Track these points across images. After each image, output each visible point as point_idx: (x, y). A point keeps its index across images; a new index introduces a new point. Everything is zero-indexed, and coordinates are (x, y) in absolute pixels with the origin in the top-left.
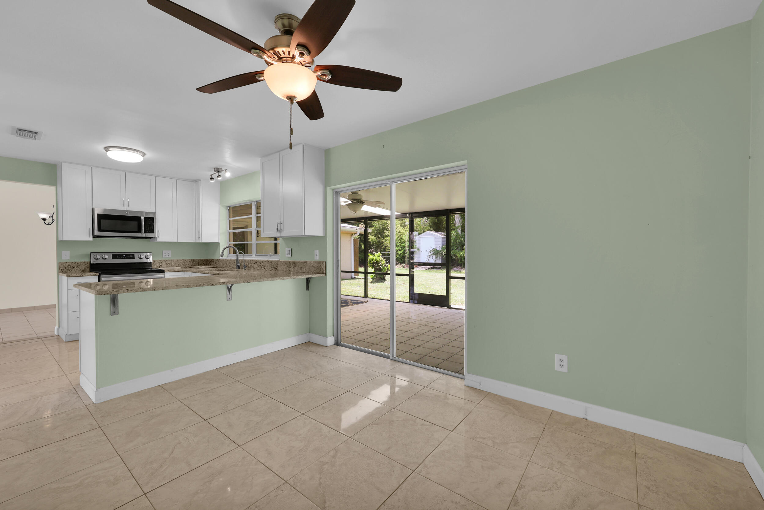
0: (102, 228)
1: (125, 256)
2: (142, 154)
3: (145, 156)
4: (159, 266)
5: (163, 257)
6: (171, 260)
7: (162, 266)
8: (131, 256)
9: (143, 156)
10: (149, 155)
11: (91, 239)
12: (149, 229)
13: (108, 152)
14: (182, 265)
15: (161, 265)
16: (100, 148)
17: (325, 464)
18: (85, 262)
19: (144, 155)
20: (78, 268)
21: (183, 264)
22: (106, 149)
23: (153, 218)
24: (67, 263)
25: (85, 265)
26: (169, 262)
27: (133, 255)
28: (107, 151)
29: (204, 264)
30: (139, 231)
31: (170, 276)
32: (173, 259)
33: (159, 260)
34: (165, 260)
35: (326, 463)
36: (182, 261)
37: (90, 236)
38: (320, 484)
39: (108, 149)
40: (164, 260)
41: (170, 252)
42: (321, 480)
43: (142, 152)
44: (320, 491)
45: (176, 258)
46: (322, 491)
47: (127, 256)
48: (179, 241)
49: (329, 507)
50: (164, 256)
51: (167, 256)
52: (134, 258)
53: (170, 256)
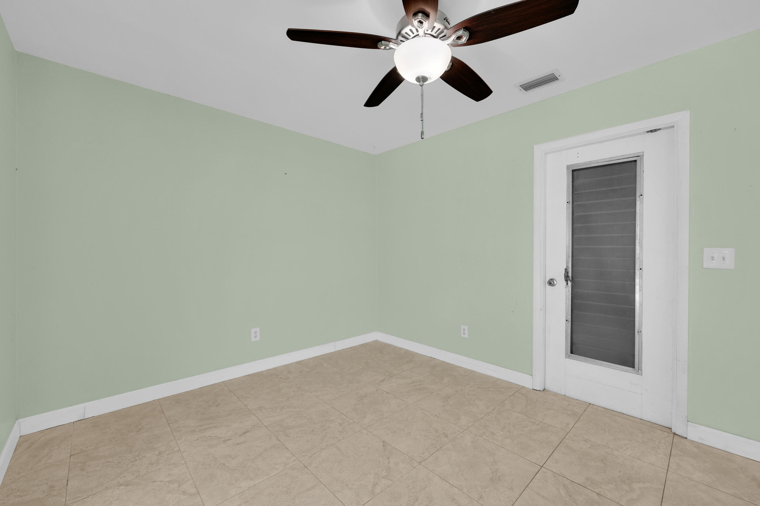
17: (385, 476)
35: (384, 478)
38: (388, 458)
42: (388, 461)
44: (388, 453)
46: (387, 453)
49: (380, 443)
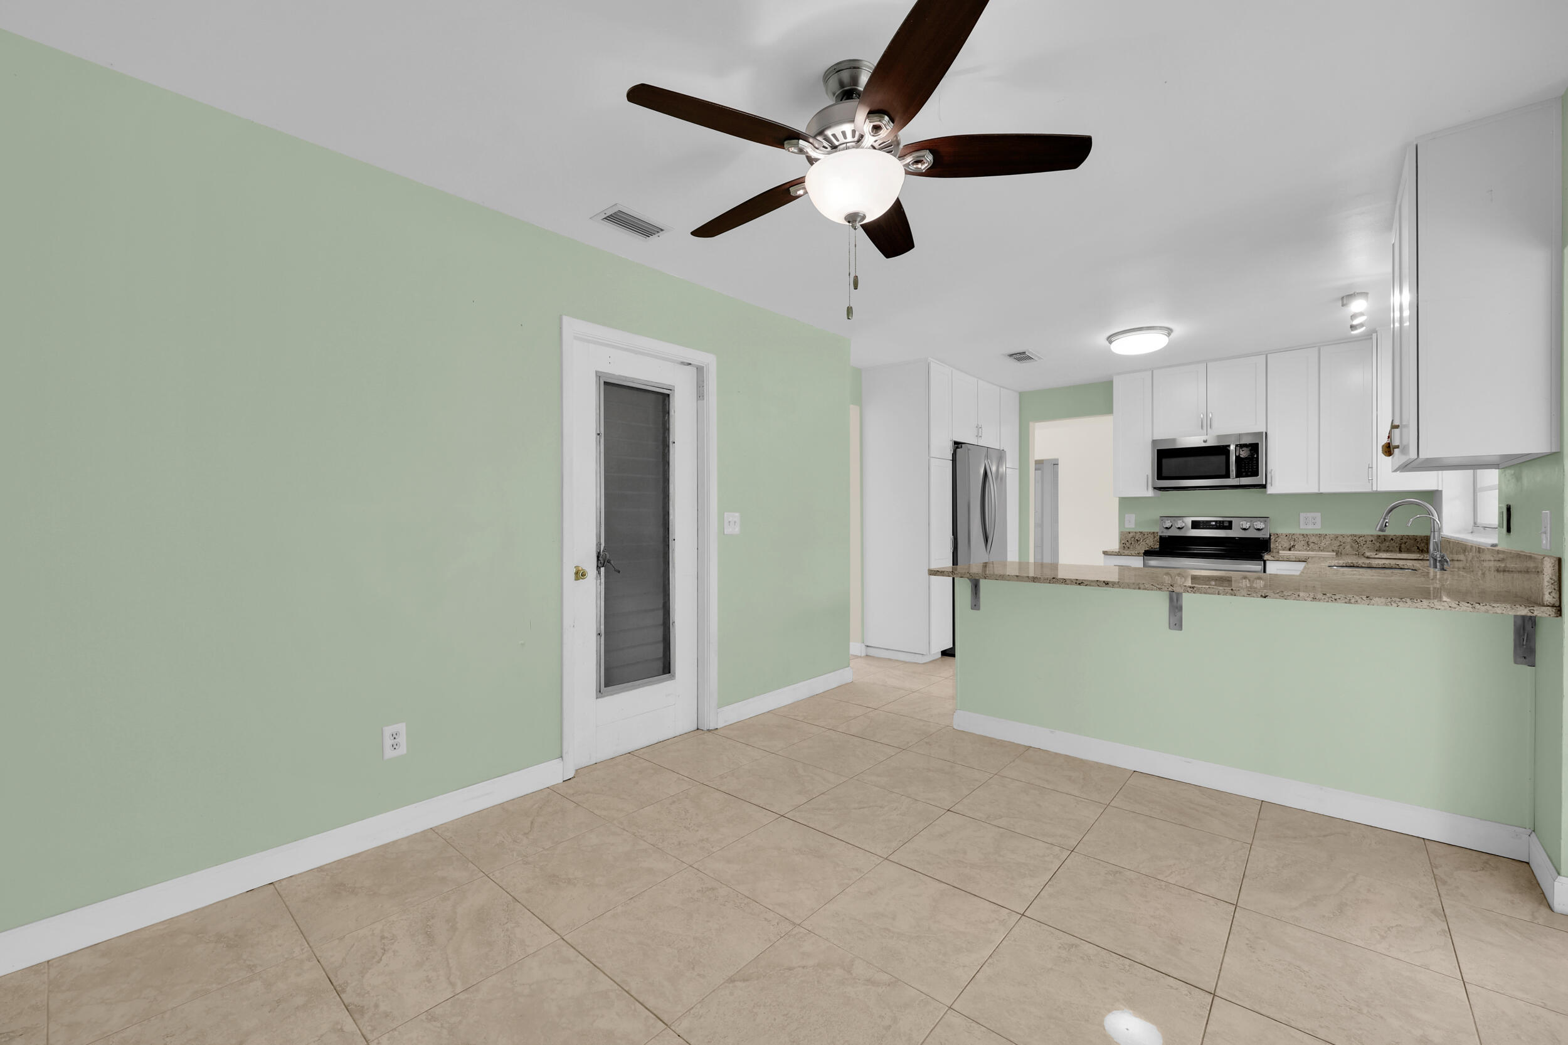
0: (1164, 475)
1: (1214, 523)
2: (1166, 332)
3: (1172, 334)
4: (1288, 547)
5: (1301, 528)
6: (1320, 536)
7: (1296, 547)
8: (1226, 524)
9: (1169, 335)
10: (1179, 330)
11: (1150, 493)
12: (1249, 468)
13: (1113, 343)
14: (1350, 549)
15: (1293, 546)
16: (1101, 340)
18: (1154, 533)
19: (1169, 331)
20: (1144, 543)
21: (1352, 547)
22: (1110, 339)
23: (1258, 444)
24: (1129, 533)
25: (1155, 537)
26: (1313, 539)
27: (1231, 522)
28: (1111, 342)
29: (1418, 548)
30: (1227, 476)
31: (1278, 569)
32: (1323, 532)
33: (1290, 534)
34: (1303, 535)
36: (1349, 540)
37: (1147, 489)
39: (1113, 339)
40: (1300, 534)
41: (1318, 515)
43: (1161, 328)
45: (1331, 531)
47: (1218, 524)
48: (1324, 489)
50: (1302, 526)
51: (1310, 526)
52: (1231, 529)
53: (1318, 526)
